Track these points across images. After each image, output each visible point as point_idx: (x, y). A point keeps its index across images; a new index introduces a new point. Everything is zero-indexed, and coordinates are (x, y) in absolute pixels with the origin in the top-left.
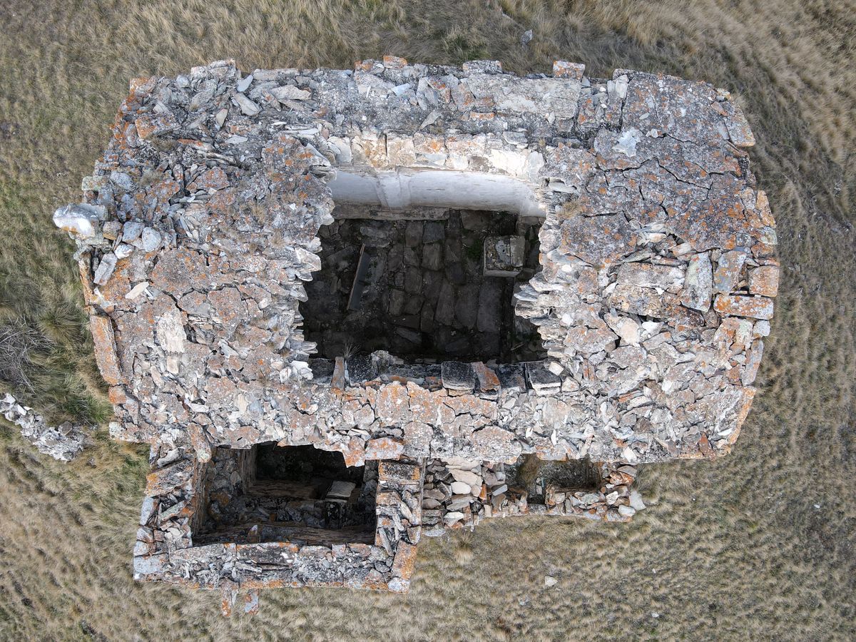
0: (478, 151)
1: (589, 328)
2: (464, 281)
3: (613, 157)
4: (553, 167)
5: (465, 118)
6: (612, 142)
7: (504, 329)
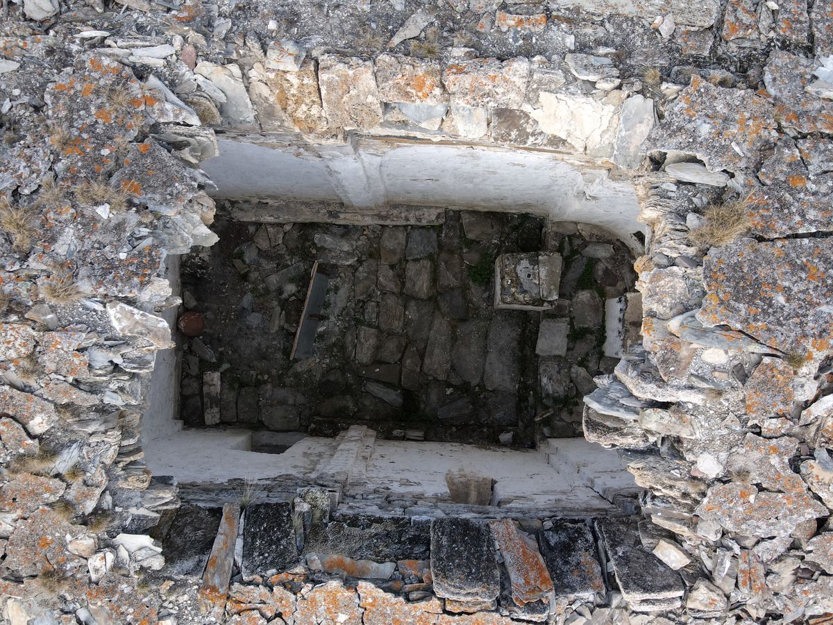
0: (512, 95)
1: (760, 488)
2: (465, 315)
3: (809, 107)
4: (680, 129)
5: (484, 26)
6: (802, 76)
7: (524, 387)
